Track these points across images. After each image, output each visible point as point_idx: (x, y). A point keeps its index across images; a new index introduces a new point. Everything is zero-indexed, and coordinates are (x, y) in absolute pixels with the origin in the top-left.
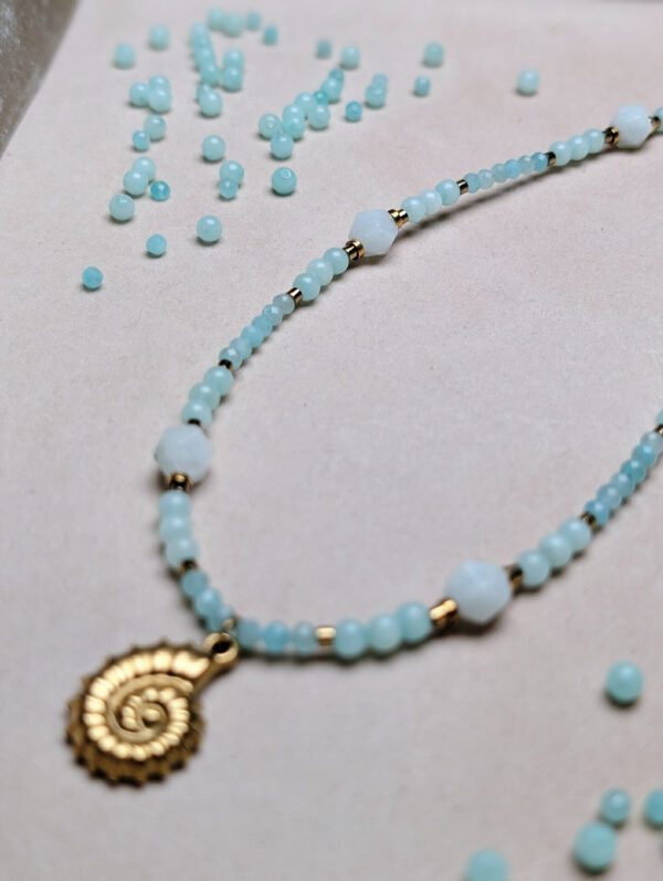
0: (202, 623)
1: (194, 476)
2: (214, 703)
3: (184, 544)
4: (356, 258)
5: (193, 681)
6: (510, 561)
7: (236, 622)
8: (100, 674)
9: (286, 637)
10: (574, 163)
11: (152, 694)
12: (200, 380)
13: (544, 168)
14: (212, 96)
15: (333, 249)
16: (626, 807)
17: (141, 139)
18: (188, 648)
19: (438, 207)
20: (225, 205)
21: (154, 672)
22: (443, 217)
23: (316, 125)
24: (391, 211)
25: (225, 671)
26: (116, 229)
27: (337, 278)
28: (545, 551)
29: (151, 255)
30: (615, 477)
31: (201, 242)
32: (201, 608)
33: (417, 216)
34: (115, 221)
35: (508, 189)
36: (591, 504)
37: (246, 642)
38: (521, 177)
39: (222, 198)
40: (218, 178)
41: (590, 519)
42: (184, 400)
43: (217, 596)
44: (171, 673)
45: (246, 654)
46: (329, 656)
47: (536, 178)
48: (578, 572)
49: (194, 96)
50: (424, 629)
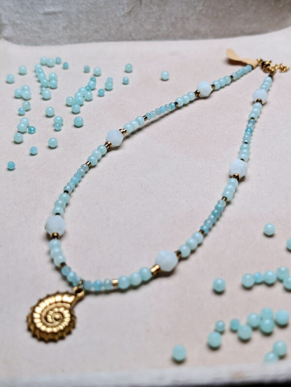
0: (71, 284)
1: (60, 234)
2: (78, 310)
3: (60, 257)
4: (110, 148)
5: (71, 304)
6: (176, 249)
7: (83, 282)
8: (37, 305)
9: (101, 285)
10: (185, 105)
11: (56, 310)
12: (58, 198)
13: (174, 108)
14: (47, 92)
15: (101, 146)
16: (224, 326)
17: (22, 111)
18: (67, 293)
19: (137, 126)
20: (57, 133)
21: (56, 302)
22: (139, 130)
23: (88, 99)
24: (120, 130)
25: (81, 299)
26: (17, 146)
27: (103, 156)
28: (188, 244)
29: (32, 155)
30: (210, 217)
31: (50, 148)
32: (69, 279)
33: (130, 131)
34: (16, 143)
35: (162, 117)
36: (202, 227)
37: (87, 288)
38: (166, 112)
39: (56, 130)
40: (53, 123)
41: (202, 232)
42: (53, 207)
43: (75, 274)
44: (62, 302)
45: (88, 293)
46: (118, 290)
47: (172, 112)
48: (200, 250)
49: (40, 92)
50: (149, 276)
